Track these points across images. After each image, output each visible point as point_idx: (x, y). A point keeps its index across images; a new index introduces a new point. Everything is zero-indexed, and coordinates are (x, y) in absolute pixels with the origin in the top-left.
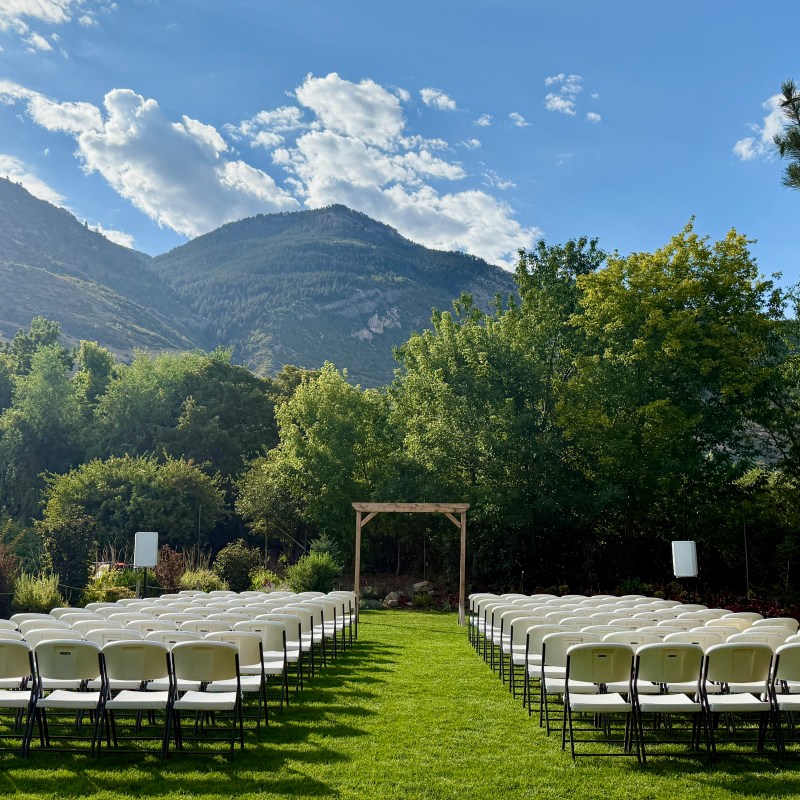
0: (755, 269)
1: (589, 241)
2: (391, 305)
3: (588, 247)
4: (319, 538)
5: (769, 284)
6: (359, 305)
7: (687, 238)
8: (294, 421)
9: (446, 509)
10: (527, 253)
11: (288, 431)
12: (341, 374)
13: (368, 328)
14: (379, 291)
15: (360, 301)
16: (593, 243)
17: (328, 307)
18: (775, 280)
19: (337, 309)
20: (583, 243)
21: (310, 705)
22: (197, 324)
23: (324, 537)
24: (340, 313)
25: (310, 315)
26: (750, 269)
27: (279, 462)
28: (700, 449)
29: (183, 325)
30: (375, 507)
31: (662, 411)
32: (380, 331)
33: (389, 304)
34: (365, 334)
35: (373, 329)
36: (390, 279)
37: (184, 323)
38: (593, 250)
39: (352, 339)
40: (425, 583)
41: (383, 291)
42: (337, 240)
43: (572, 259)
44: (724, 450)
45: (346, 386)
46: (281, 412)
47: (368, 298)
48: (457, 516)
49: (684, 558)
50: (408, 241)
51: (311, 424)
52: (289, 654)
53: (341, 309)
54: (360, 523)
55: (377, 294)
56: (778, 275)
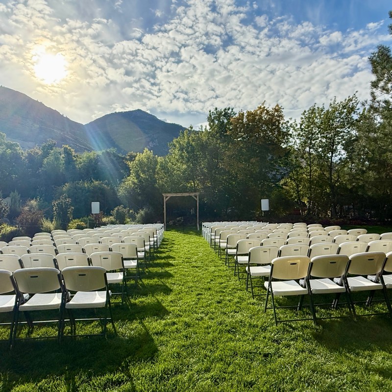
2: (155, 139)
3: (230, 110)
7: (262, 107)
8: (136, 167)
9: (192, 194)
10: (211, 112)
11: (134, 171)
12: (150, 152)
15: (146, 138)
16: (232, 109)
17: (137, 139)
20: (229, 109)
21: (156, 262)
30: (170, 195)
32: (153, 146)
35: (150, 146)
38: (232, 111)
41: (153, 135)
43: (226, 114)
47: (149, 137)
48: (196, 197)
49: (265, 205)
52: (146, 248)
54: (165, 200)
55: (151, 135)
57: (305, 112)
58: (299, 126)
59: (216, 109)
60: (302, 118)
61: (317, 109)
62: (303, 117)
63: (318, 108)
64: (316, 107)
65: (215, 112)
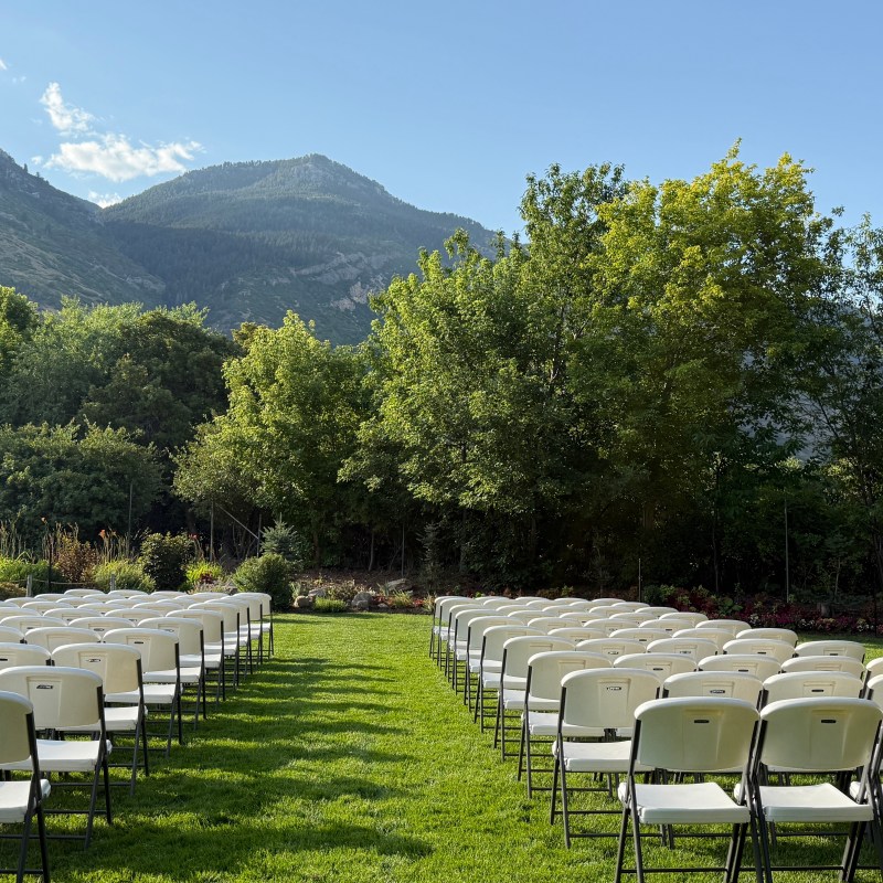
0: (811, 206)
1: (612, 168)
2: (376, 272)
4: (274, 526)
5: (829, 223)
6: (340, 271)
8: (247, 382)
10: (537, 180)
11: (239, 395)
12: (306, 327)
13: (350, 297)
14: (363, 256)
15: (342, 266)
16: (618, 173)
17: (304, 271)
18: (835, 218)
19: (314, 275)
22: (153, 287)
23: (279, 524)
24: (318, 278)
25: (285, 281)
26: (805, 205)
27: (227, 432)
28: (738, 424)
29: (138, 288)
31: (695, 375)
33: (374, 271)
34: (345, 304)
35: (355, 299)
36: (375, 242)
37: (138, 284)
38: (616, 180)
39: (331, 309)
40: (402, 580)
41: (367, 255)
42: (315, 196)
44: (769, 425)
45: (312, 342)
46: (231, 369)
47: (350, 263)
50: (396, 200)
51: (267, 387)
53: (319, 274)
55: (361, 258)
56: (838, 211)
59: (557, 170)
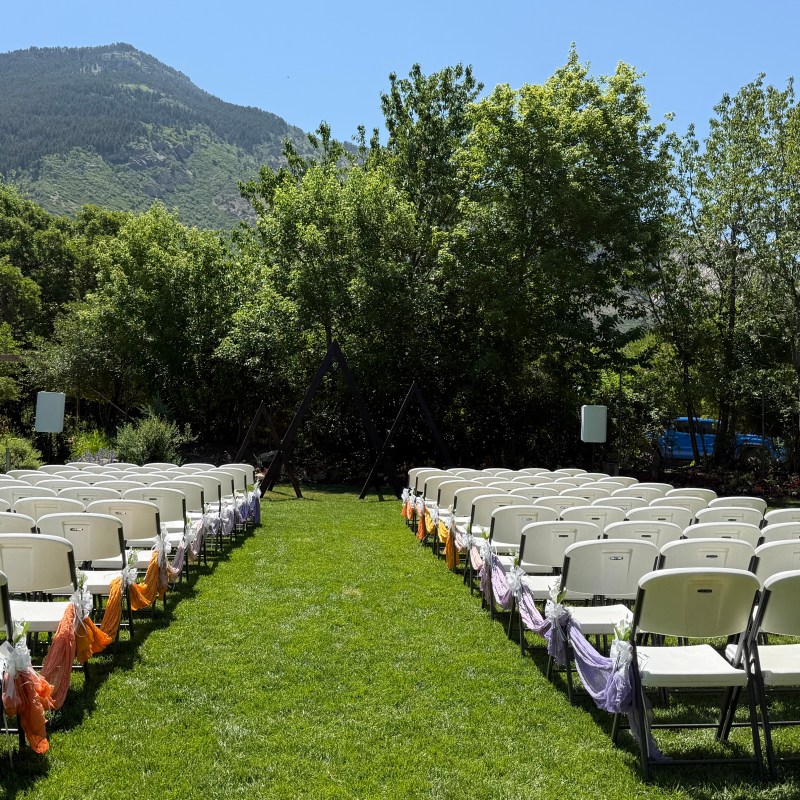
6: (147, 158)
14: (169, 144)
17: (112, 157)
34: (154, 190)
35: (163, 185)
36: (182, 131)
39: (140, 195)
41: (174, 144)
42: (122, 83)
47: (157, 151)
55: (167, 147)
57: (726, 100)
58: (703, 151)
59: (417, 70)
60: (714, 124)
61: (766, 93)
62: (720, 121)
63: (770, 90)
64: (764, 88)
65: (412, 81)
